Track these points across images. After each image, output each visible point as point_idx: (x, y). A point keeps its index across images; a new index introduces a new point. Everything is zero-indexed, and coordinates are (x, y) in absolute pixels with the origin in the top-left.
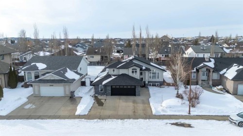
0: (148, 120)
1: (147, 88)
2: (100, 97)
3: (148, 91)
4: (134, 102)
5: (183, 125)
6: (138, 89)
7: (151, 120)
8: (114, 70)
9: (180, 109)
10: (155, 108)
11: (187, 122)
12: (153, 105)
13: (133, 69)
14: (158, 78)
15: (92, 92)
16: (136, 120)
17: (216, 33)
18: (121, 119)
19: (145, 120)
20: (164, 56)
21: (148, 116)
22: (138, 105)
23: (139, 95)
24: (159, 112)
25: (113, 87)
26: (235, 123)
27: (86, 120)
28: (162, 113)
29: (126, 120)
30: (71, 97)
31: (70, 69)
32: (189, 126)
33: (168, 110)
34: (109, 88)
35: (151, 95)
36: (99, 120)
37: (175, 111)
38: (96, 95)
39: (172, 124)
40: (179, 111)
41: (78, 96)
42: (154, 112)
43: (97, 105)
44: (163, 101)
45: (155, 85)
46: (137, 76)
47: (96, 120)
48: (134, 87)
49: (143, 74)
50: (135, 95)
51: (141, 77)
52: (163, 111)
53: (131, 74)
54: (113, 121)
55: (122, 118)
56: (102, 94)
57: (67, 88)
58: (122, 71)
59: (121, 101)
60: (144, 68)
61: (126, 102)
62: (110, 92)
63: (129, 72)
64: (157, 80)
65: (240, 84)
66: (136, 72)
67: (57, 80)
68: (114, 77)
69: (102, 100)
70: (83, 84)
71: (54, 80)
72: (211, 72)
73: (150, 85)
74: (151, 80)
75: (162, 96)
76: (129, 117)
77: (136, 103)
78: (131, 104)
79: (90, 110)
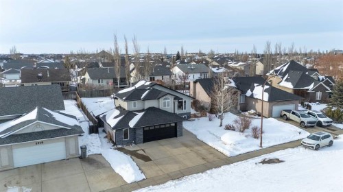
2: (129, 148)
4: (185, 145)
5: (271, 161)
8: (135, 104)
9: (249, 143)
10: (223, 148)
12: (214, 144)
13: (164, 100)
17: (182, 50)
22: (196, 148)
23: (181, 135)
25: (146, 129)
26: (312, 147)
32: (278, 161)
33: (238, 147)
37: (247, 147)
40: (250, 146)
42: (227, 153)
43: (141, 160)
48: (173, 125)
50: (176, 136)
56: (128, 143)
57: (72, 142)
58: (149, 104)
62: (142, 137)
63: (159, 104)
64: (184, 111)
65: (275, 105)
67: (50, 131)
72: (239, 95)
75: (209, 131)
77: (191, 146)
78: (185, 149)
79: (140, 169)
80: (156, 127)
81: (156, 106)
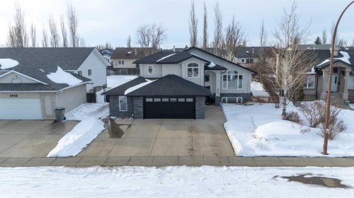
0: (225, 168)
1: (219, 105)
2: (118, 121)
3: (222, 111)
4: (191, 130)
5: (318, 181)
6: (200, 104)
7: (232, 168)
8: (150, 70)
9: (300, 142)
10: (240, 141)
11: (327, 172)
12: (234, 134)
13: (190, 65)
14: (240, 87)
15: (106, 113)
16: (194, 170)
18: (158, 166)
19: (219, 169)
20: (245, 61)
21: (226, 158)
22: (201, 135)
23: (203, 117)
24: (250, 149)
25: (148, 100)
27: (66, 169)
28: (259, 153)
29: (169, 168)
30: (56, 121)
31: (64, 69)
32: (337, 183)
33: (272, 145)
34: (139, 103)
35: (228, 117)
36: (100, 169)
37: (289, 148)
38: (113, 118)
39: (291, 179)
40: (297, 147)
41: (72, 119)
42: (238, 150)
43: (108, 135)
44: (255, 127)
45: (234, 102)
46: (198, 79)
47: (91, 169)
48: (191, 100)
49: (211, 78)
50: (193, 117)
51: (207, 84)
52: (260, 146)
53: (185, 75)
54: (135, 172)
55: (160, 163)
56: (125, 115)
57: (48, 100)
58: (167, 70)
59: (163, 128)
60: (212, 65)
61: (174, 130)
62: (141, 110)
63: (181, 70)
64: (238, 91)
66: (196, 70)
67: (25, 84)
68: (149, 82)
69: (121, 127)
70: (91, 98)
71: (19, 84)
72: (347, 74)
73: (224, 102)
74: (227, 90)
75: (252, 118)
76: (178, 162)
77: (197, 132)
78: (184, 134)
79: (89, 145)
80: (156, 100)
81: (177, 74)
